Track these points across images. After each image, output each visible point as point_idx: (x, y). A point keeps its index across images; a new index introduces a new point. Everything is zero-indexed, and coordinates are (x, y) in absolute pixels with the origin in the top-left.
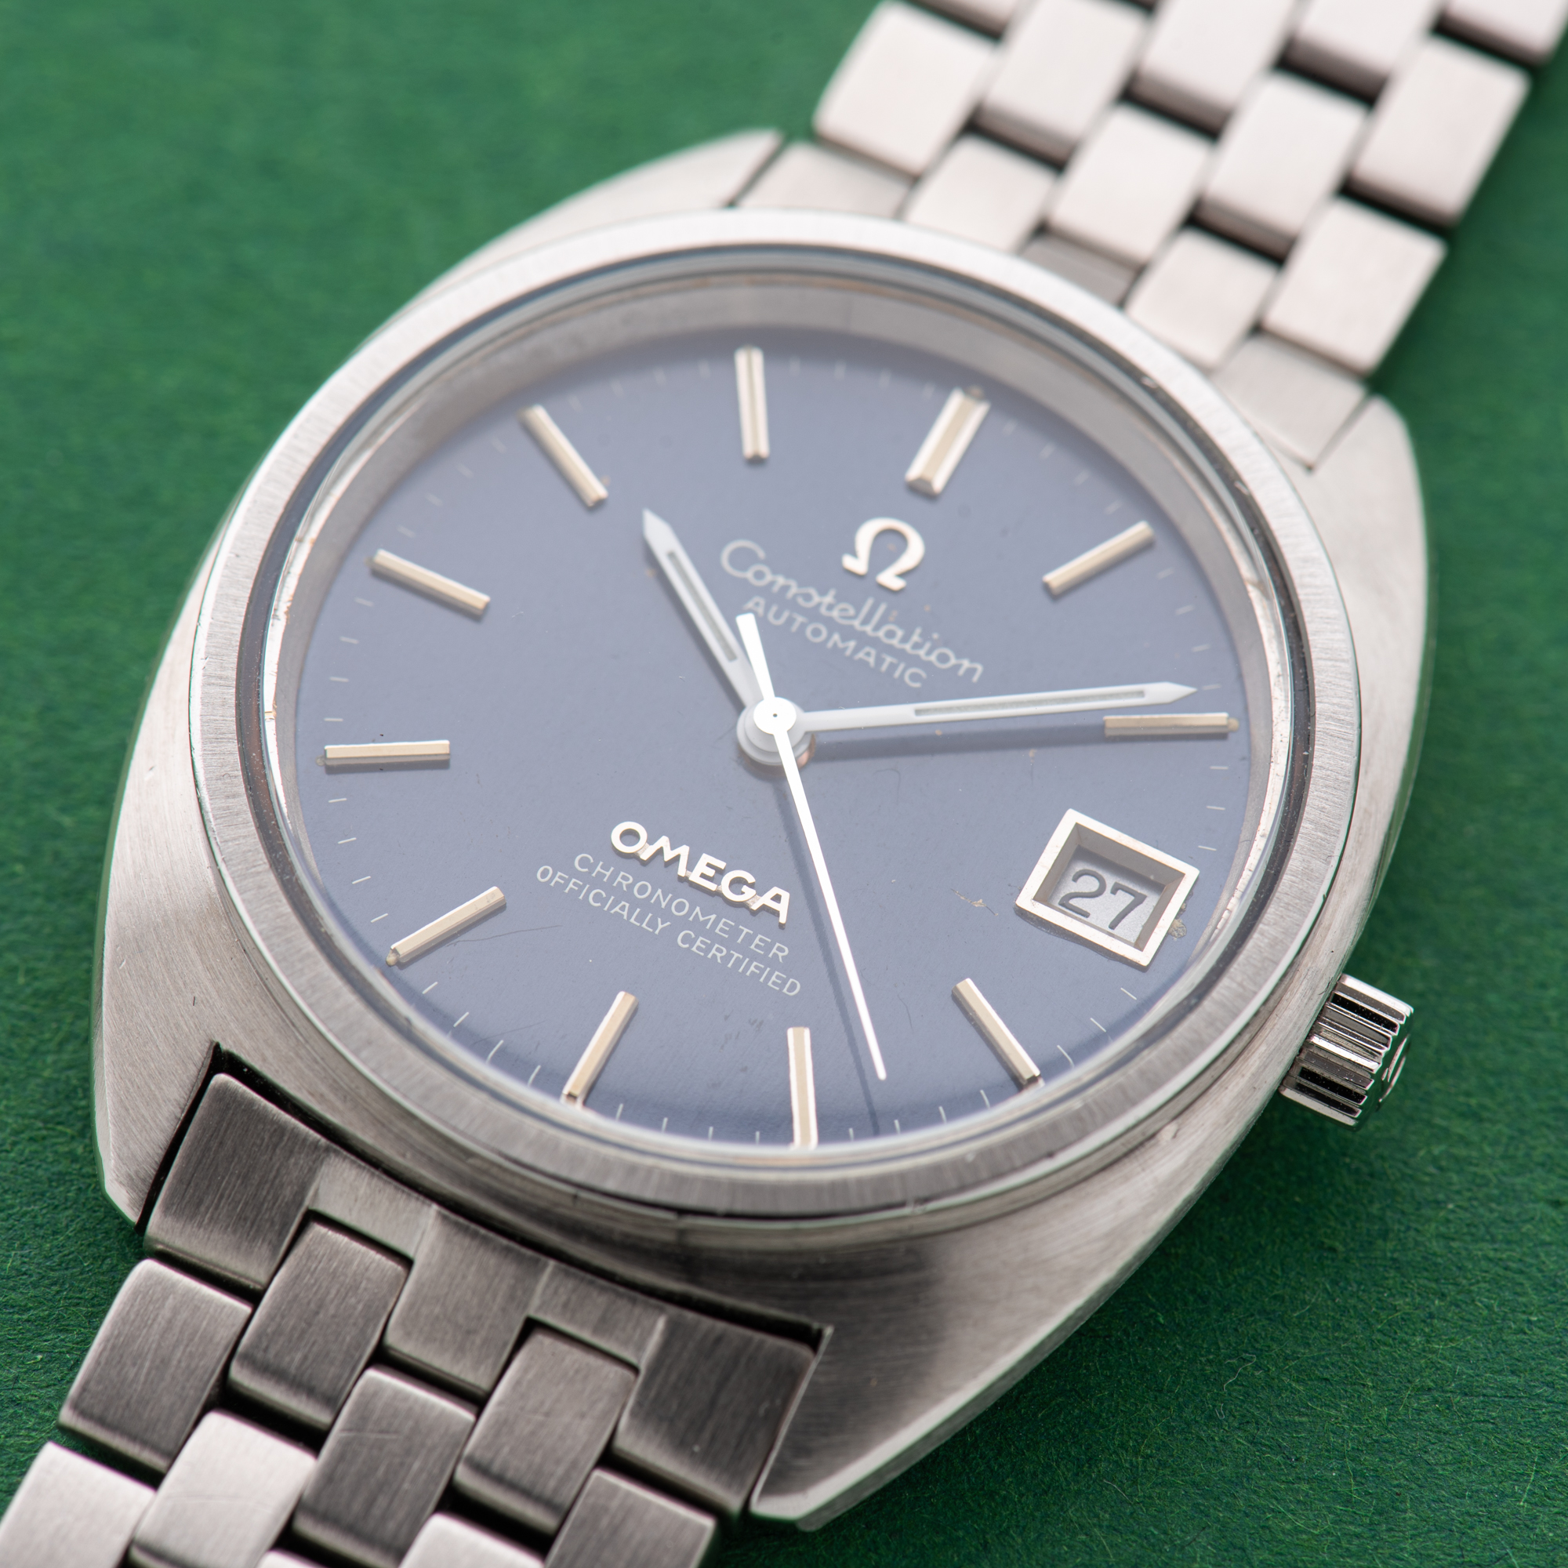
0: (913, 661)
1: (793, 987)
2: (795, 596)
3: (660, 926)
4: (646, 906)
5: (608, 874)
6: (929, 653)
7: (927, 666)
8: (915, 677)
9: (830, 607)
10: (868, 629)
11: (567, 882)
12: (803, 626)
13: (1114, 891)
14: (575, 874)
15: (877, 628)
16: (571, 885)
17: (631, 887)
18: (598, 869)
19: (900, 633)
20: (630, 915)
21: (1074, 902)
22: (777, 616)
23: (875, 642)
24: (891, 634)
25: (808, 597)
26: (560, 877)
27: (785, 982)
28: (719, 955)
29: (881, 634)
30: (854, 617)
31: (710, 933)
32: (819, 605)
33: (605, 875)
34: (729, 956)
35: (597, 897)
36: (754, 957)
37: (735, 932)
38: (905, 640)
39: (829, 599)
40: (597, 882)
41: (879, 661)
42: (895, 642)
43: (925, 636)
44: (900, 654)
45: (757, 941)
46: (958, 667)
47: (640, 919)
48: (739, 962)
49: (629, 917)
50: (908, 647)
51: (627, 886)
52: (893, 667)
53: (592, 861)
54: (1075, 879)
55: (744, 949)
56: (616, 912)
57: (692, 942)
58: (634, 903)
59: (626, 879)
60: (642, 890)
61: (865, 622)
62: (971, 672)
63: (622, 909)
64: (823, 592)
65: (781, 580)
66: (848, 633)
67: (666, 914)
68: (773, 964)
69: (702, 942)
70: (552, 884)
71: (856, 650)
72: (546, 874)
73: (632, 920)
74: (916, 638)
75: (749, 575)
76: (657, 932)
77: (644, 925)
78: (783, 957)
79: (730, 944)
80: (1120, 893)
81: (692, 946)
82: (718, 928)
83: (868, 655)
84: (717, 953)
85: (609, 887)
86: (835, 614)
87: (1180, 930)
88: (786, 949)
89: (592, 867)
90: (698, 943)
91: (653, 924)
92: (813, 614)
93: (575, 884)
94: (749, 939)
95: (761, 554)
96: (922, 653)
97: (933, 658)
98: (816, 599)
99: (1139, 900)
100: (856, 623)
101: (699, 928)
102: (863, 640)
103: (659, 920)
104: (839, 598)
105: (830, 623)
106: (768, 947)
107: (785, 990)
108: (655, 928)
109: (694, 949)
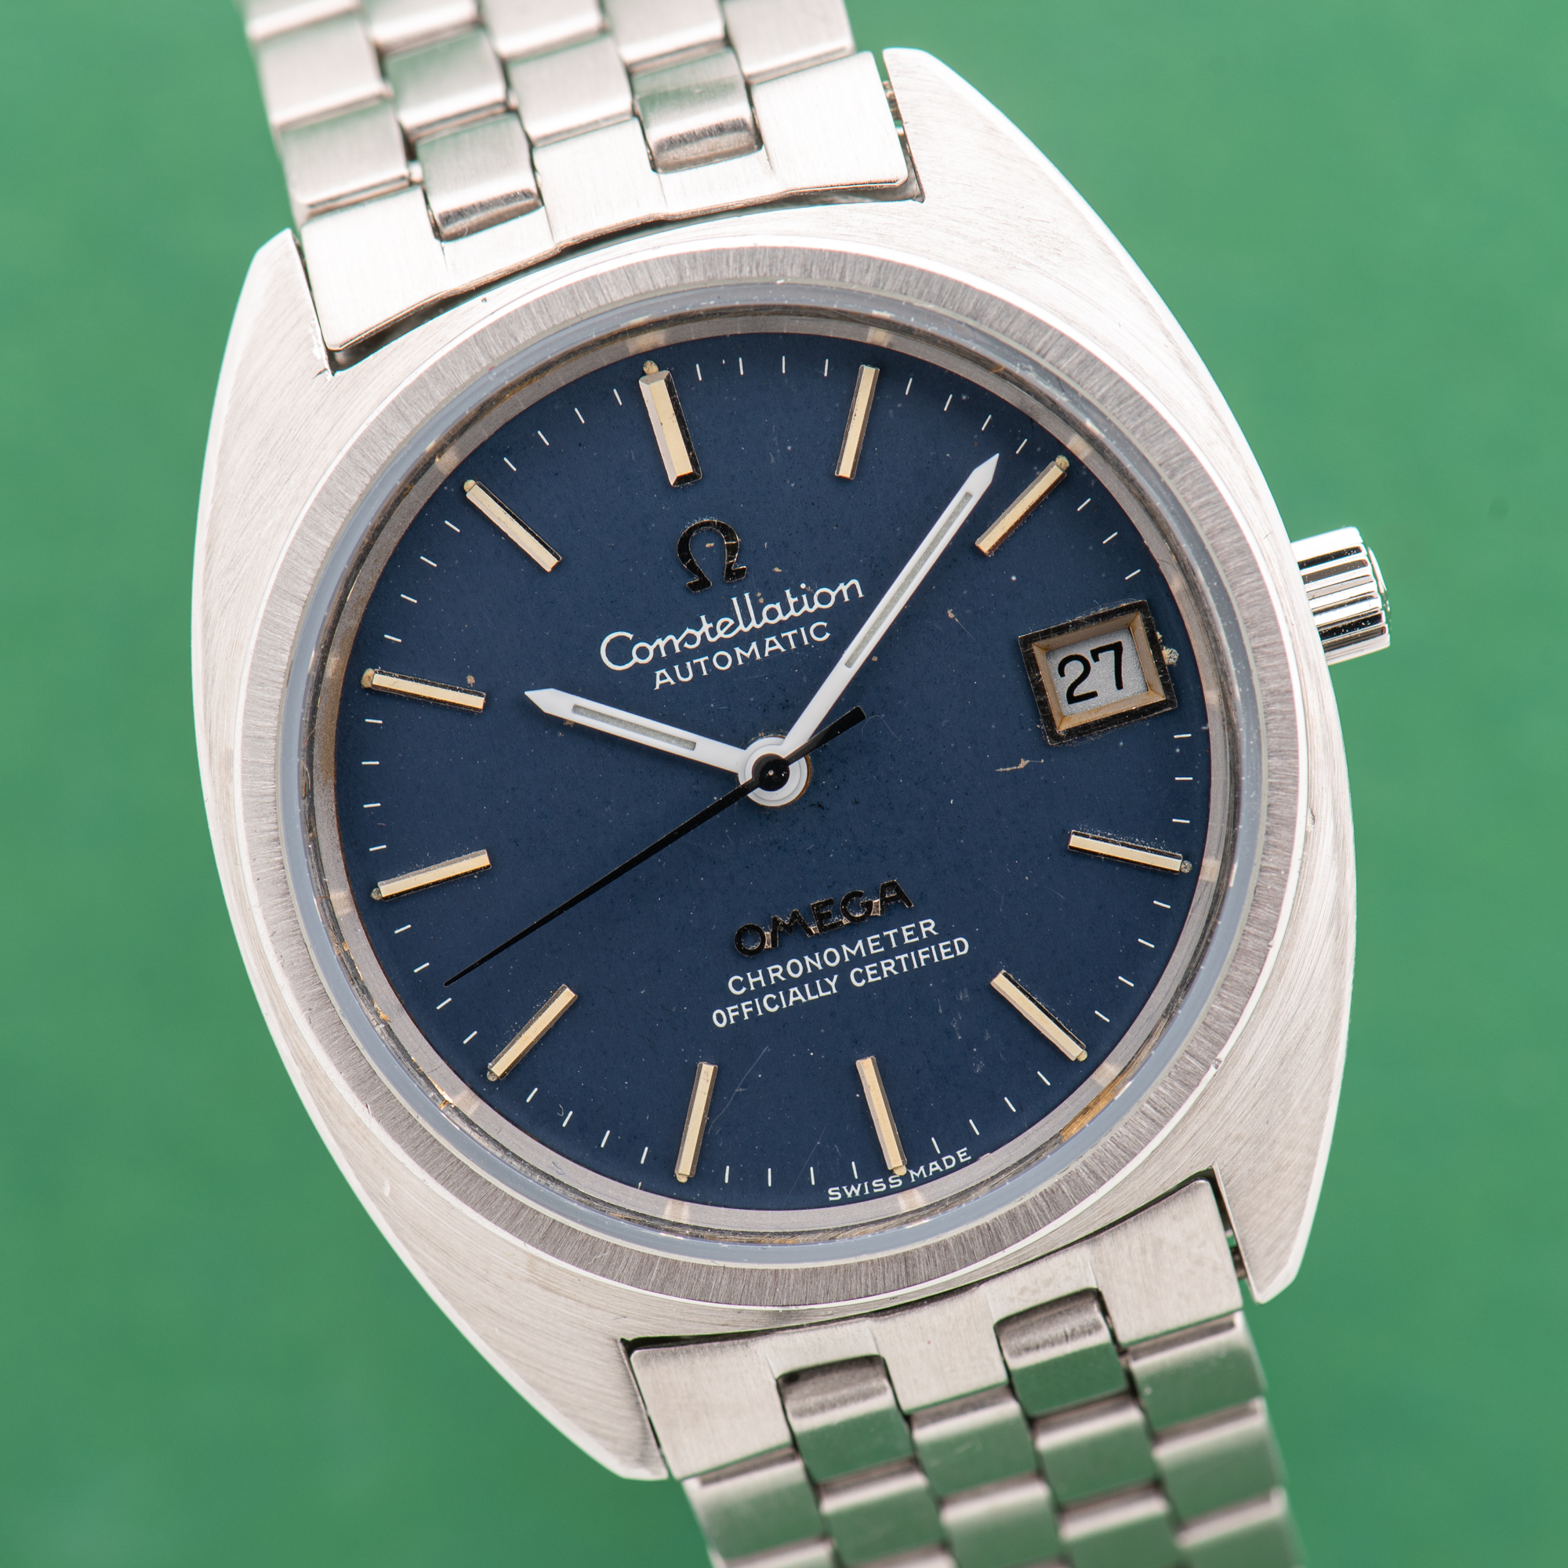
0: (806, 620)
1: (961, 945)
2: (681, 645)
3: (833, 984)
4: (809, 978)
5: (761, 978)
6: (811, 605)
7: (819, 615)
8: (819, 632)
9: (713, 632)
10: (753, 624)
11: (740, 1010)
12: (709, 664)
13: (1096, 659)
14: (738, 1000)
15: (759, 619)
16: (745, 1011)
17: (785, 974)
18: (751, 981)
19: (778, 606)
20: (805, 995)
21: (1077, 693)
22: (685, 674)
23: (768, 630)
24: (772, 614)
25: (691, 639)
26: (733, 1011)
27: (952, 946)
28: (891, 968)
29: (765, 620)
30: (736, 624)
31: (871, 958)
32: (704, 636)
33: (760, 981)
34: (898, 963)
35: (771, 1003)
36: (915, 947)
37: (885, 941)
38: (786, 610)
39: (706, 627)
40: (760, 992)
41: (784, 642)
42: (781, 617)
43: (796, 593)
44: (792, 623)
45: (906, 934)
46: (840, 595)
47: (814, 991)
48: (908, 961)
49: (805, 997)
50: (792, 612)
51: (782, 975)
52: (798, 638)
53: (741, 979)
54: (1062, 674)
55: (903, 948)
56: (794, 1002)
57: (864, 976)
58: (799, 983)
59: (777, 970)
60: (795, 968)
61: (747, 623)
62: (852, 590)
63: (795, 996)
64: (698, 626)
65: (661, 643)
66: (743, 640)
67: (828, 972)
68: (932, 940)
69: (871, 969)
70: (732, 1022)
71: (762, 649)
72: (723, 1018)
73: (810, 998)
74: (791, 601)
75: (636, 659)
76: (835, 991)
77: (822, 994)
78: (934, 929)
79: (890, 953)
80: (1100, 655)
81: (867, 979)
82: (871, 948)
83: (771, 645)
84: (888, 967)
85: (771, 989)
86: (721, 634)
87: (1172, 655)
88: (930, 921)
89: (746, 983)
90: (869, 973)
91: (826, 987)
92: (707, 649)
93: (747, 1007)
94: (899, 937)
95: (630, 636)
96: (806, 608)
97: (817, 605)
98: (698, 634)
99: (1117, 648)
100: (741, 627)
101: (857, 961)
102: (759, 636)
103: (827, 980)
104: (712, 619)
105: (723, 644)
106: (917, 932)
107: (959, 953)
108: (831, 989)
109: (871, 980)
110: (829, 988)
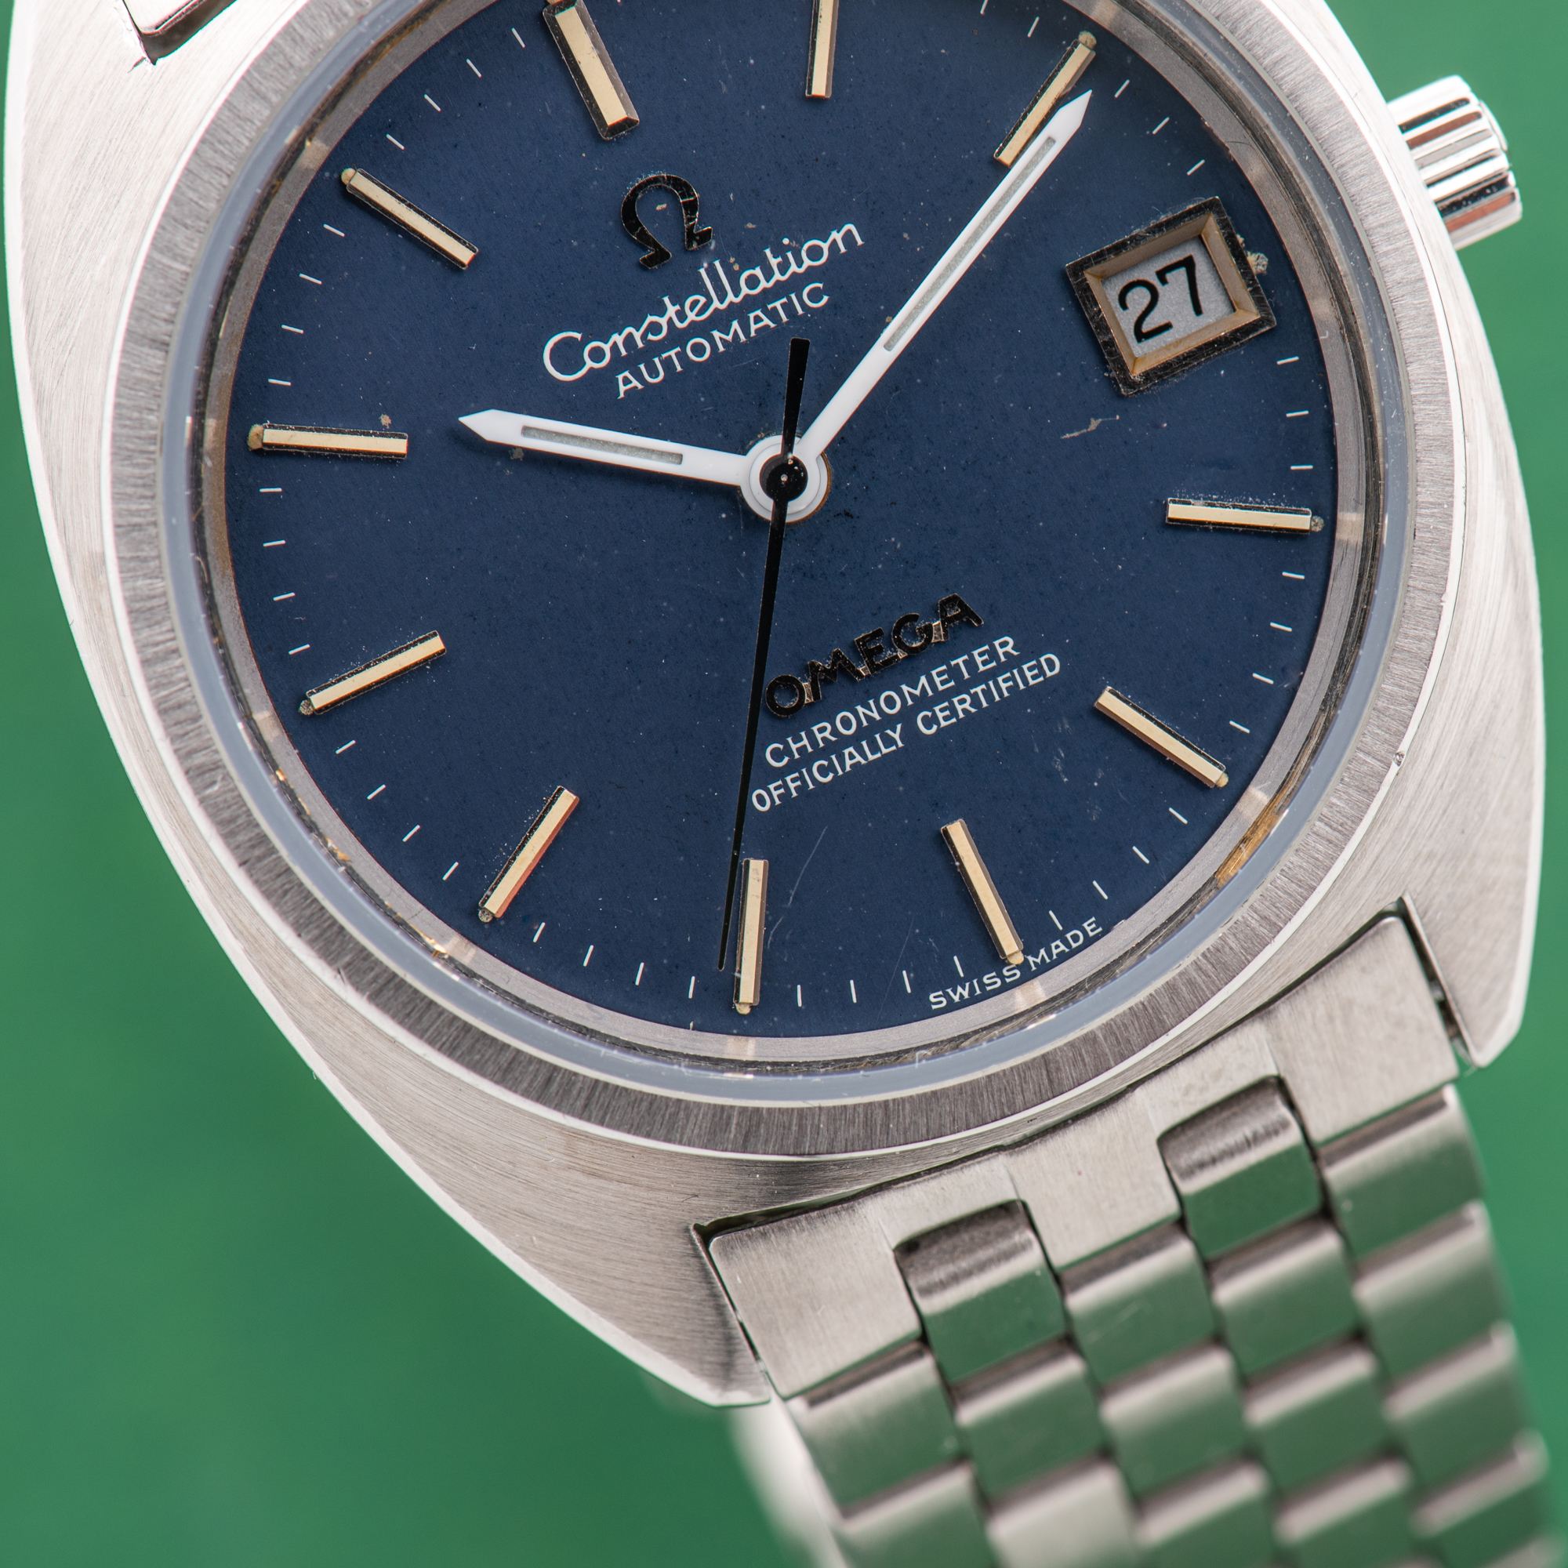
0: (796, 284)
1: (1051, 663)
2: (644, 337)
3: (896, 736)
4: (866, 733)
5: (805, 742)
6: (800, 263)
7: (811, 275)
8: (815, 295)
9: (681, 316)
10: (730, 298)
11: (785, 786)
12: (682, 356)
13: (1164, 281)
14: (781, 774)
15: (736, 291)
16: (792, 786)
17: (835, 732)
18: (794, 747)
19: (758, 272)
20: (864, 755)
21: (1147, 327)
22: (653, 372)
23: (750, 303)
24: (752, 282)
25: (655, 328)
26: (776, 789)
27: (1039, 666)
28: (967, 706)
29: (745, 290)
30: (709, 301)
31: (940, 697)
32: (670, 322)
33: (805, 746)
34: (975, 697)
35: (823, 771)
36: (992, 674)
37: (954, 672)
38: (768, 274)
39: (672, 310)
40: (806, 760)
41: (773, 315)
42: (763, 284)
43: (778, 251)
44: (780, 290)
45: (979, 660)
46: (834, 246)
47: (875, 749)
48: (987, 693)
49: (865, 757)
50: (777, 276)
51: (831, 734)
52: (789, 308)
53: (781, 747)
54: (1124, 306)
55: (978, 678)
56: (851, 766)
57: (934, 720)
58: (854, 741)
59: (824, 729)
60: (846, 723)
61: (722, 298)
62: (848, 238)
63: (852, 758)
64: (662, 311)
65: (618, 339)
66: (720, 320)
67: (888, 721)
68: (1013, 663)
69: (942, 710)
70: (778, 802)
71: (745, 328)
72: (764, 799)
73: (871, 757)
74: (774, 262)
75: (589, 364)
76: (900, 744)
77: (885, 751)
78: (1013, 648)
79: (962, 687)
80: (1169, 276)
81: (938, 724)
82: (938, 684)
83: (758, 321)
84: (963, 705)
85: (820, 753)
86: (691, 316)
87: (1260, 260)
88: (1006, 638)
89: (788, 751)
90: (940, 715)
91: (889, 741)
92: (677, 337)
93: (793, 781)
94: (971, 664)
95: (578, 336)
96: (794, 268)
97: (807, 263)
98: (663, 321)
99: (1189, 264)
100: (716, 304)
101: (923, 702)
102: (739, 312)
103: (889, 732)
104: (678, 300)
105: (696, 329)
106: (993, 654)
107: (1049, 674)
108: (895, 743)
109: (943, 724)
110: (892, 742)
